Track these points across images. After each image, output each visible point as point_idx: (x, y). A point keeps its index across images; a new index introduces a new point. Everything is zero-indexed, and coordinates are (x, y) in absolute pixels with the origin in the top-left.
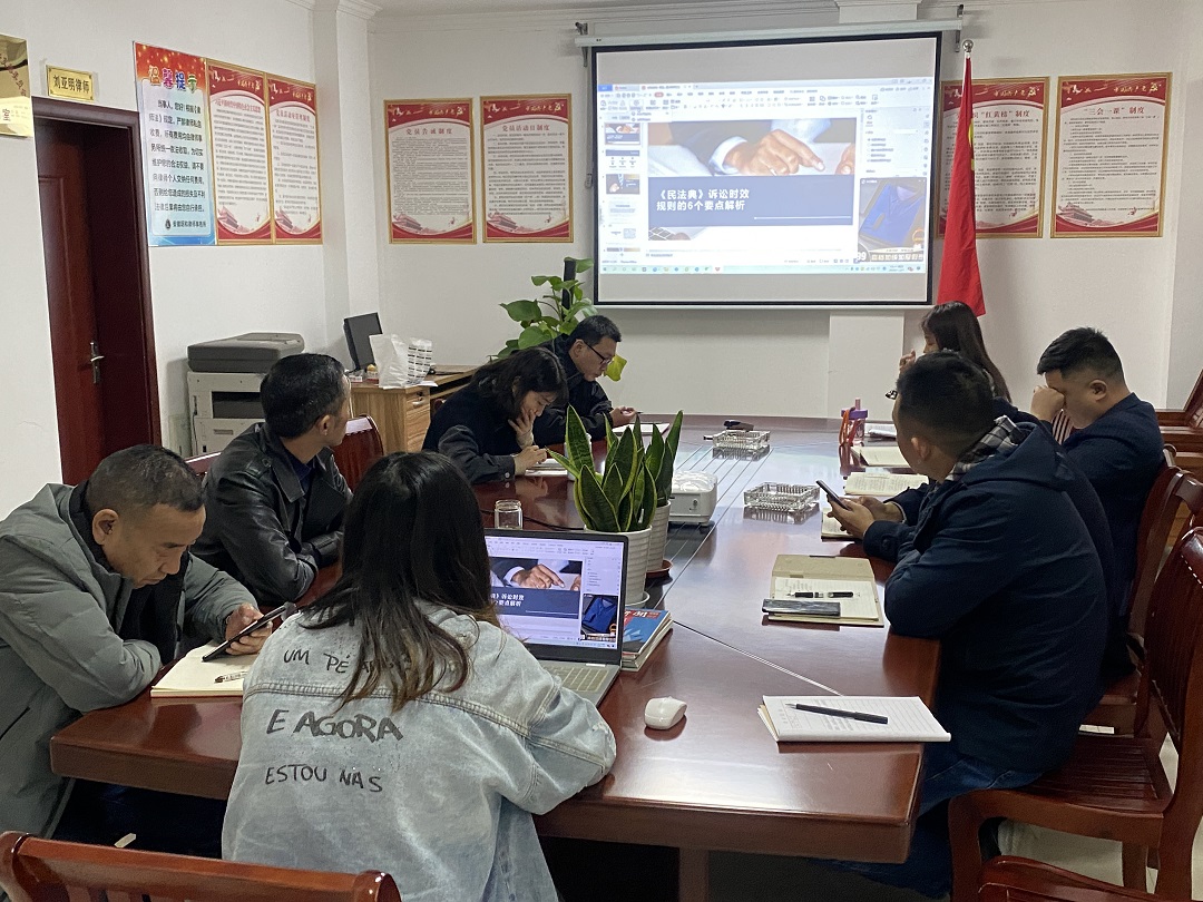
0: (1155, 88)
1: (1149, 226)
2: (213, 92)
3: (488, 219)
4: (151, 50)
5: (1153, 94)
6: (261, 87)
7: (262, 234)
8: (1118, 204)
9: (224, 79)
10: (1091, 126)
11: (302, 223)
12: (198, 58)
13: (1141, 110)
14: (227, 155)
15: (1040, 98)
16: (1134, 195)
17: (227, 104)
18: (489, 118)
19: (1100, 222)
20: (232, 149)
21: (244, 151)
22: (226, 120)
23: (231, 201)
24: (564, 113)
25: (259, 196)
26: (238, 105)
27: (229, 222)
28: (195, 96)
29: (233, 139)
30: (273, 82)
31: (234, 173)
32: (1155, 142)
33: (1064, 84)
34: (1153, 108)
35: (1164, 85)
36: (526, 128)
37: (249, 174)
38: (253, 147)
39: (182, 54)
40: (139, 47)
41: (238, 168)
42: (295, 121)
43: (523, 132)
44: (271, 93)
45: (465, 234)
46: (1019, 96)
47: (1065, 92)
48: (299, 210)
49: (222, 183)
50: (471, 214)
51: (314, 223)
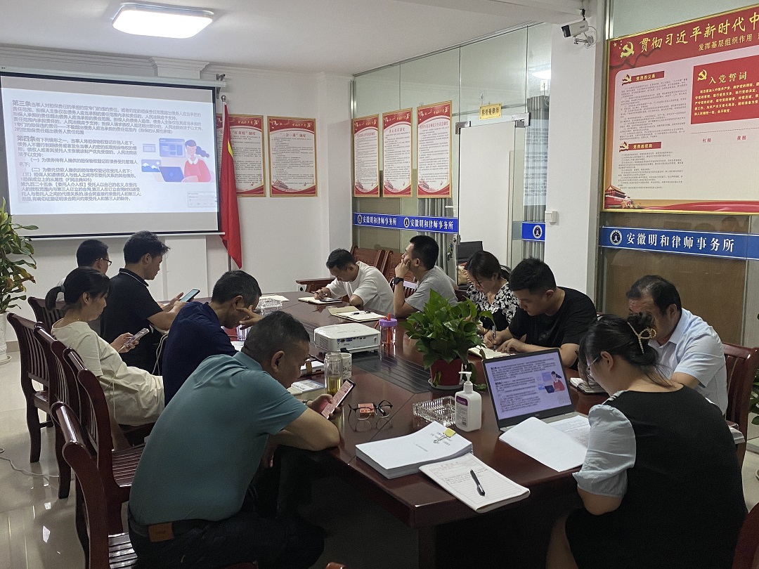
0: (309, 125)
1: (312, 191)
5: (309, 129)
8: (298, 181)
10: (284, 142)
13: (304, 136)
15: (260, 126)
16: (304, 176)
19: (291, 189)
32: (312, 151)
33: (270, 120)
34: (309, 135)
35: (313, 124)
46: (250, 125)
47: (271, 124)
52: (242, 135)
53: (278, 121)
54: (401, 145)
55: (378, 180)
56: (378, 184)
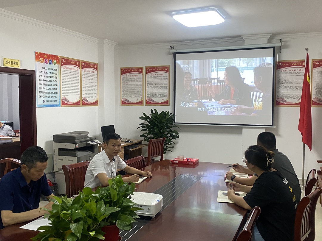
2: (62, 65)
3: (147, 99)
4: (41, 54)
6: (79, 64)
7: (77, 104)
9: (66, 62)
11: (91, 100)
12: (57, 56)
14: (66, 82)
17: (66, 68)
18: (148, 72)
20: (68, 81)
21: (72, 81)
22: (66, 73)
23: (66, 95)
24: (168, 71)
25: (77, 93)
26: (71, 69)
27: (66, 100)
28: (55, 66)
29: (68, 78)
30: (83, 62)
31: (68, 87)
33: (314, 61)
36: (157, 75)
37: (74, 87)
38: (75, 80)
39: (51, 55)
40: (36, 53)
41: (70, 86)
42: (90, 73)
44: (82, 65)
45: (140, 103)
46: (300, 65)
47: (314, 64)
48: (90, 97)
49: (64, 90)
50: (142, 98)
51: (96, 100)
52: (294, 71)
53: (319, 62)
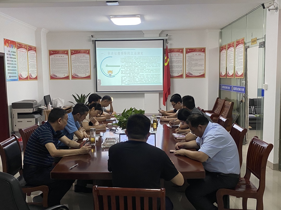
1: (203, 76)
2: (18, 48)
3: (72, 75)
4: (7, 40)
5: (202, 51)
6: (26, 47)
7: (27, 79)
8: (197, 72)
9: (20, 46)
10: (192, 57)
11: (34, 76)
12: (15, 42)
13: (201, 54)
14: (20, 62)
15: (182, 52)
16: (200, 70)
17: (20, 51)
18: (72, 54)
19: (194, 75)
21: (23, 61)
22: (20, 54)
23: (21, 71)
24: (89, 53)
25: (26, 70)
26: (22, 51)
27: (21, 76)
28: (15, 49)
29: (21, 58)
30: (29, 46)
32: (204, 60)
33: (186, 49)
34: (203, 54)
35: (204, 50)
36: (80, 56)
37: (24, 66)
38: (25, 60)
39: (12, 41)
40: (5, 39)
41: (23, 64)
42: (33, 54)
43: (80, 57)
44: (28, 49)
45: (67, 78)
46: (178, 52)
47: (187, 51)
48: (33, 73)
49: (20, 68)
50: (68, 74)
51: (36, 76)
52: (175, 56)
53: (190, 49)
54: (232, 56)
55: (226, 71)
56: (226, 73)
